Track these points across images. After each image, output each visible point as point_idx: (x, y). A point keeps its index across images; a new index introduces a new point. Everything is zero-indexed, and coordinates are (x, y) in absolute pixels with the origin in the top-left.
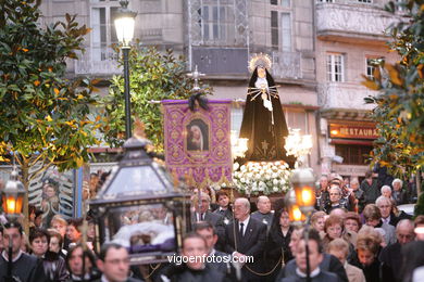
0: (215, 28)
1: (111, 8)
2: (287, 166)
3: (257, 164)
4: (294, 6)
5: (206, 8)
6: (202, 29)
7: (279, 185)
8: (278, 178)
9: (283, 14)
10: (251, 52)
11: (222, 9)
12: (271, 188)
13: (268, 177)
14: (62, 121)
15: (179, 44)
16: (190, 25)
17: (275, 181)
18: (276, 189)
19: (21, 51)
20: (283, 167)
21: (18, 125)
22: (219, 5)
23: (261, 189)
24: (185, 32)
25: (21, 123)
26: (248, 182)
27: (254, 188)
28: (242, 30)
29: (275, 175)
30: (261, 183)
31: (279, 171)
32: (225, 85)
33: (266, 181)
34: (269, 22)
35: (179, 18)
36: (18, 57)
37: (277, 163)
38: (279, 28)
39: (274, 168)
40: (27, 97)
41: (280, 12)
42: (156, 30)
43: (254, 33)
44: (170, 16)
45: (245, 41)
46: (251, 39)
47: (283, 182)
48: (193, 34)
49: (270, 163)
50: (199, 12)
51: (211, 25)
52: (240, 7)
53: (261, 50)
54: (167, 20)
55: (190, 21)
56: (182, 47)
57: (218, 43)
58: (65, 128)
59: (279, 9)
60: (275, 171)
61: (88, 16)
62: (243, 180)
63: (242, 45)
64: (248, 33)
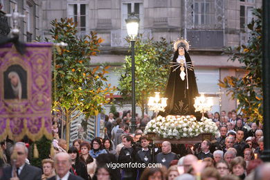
0: (202, 17)
1: (135, 4)
2: (195, 119)
3: (173, 117)
4: (256, 2)
5: (197, 4)
6: (194, 18)
7: (187, 132)
8: (187, 127)
9: (248, 7)
10: (226, 33)
11: (207, 5)
12: (181, 134)
13: (180, 126)
14: (87, 90)
15: (177, 28)
16: (186, 16)
17: (185, 129)
18: (185, 135)
19: (66, 52)
20: (191, 119)
21: (63, 92)
22: (205, 2)
23: (174, 134)
24: (183, 19)
25: (65, 91)
26: (165, 129)
27: (170, 134)
28: (220, 19)
29: (185, 125)
30: (175, 130)
31: (189, 122)
32: (208, 55)
33: (178, 129)
34: (238, 13)
35: (178, 11)
36: (64, 55)
37: (188, 116)
38: (246, 17)
39: (186, 120)
40: (68, 77)
41: (246, 6)
42: (164, 18)
43: (228, 20)
44: (173, 9)
45: (222, 26)
46: (226, 25)
47: (190, 129)
48: (188, 21)
49: (183, 117)
50: (192, 6)
51: (200, 15)
52: (219, 4)
53: (233, 32)
54: (171, 12)
55: (186, 12)
56: (180, 29)
57: (204, 27)
58: (89, 94)
59: (246, 4)
60: (186, 122)
61: (120, 9)
62: (162, 127)
63: (219, 28)
64: (224, 21)
